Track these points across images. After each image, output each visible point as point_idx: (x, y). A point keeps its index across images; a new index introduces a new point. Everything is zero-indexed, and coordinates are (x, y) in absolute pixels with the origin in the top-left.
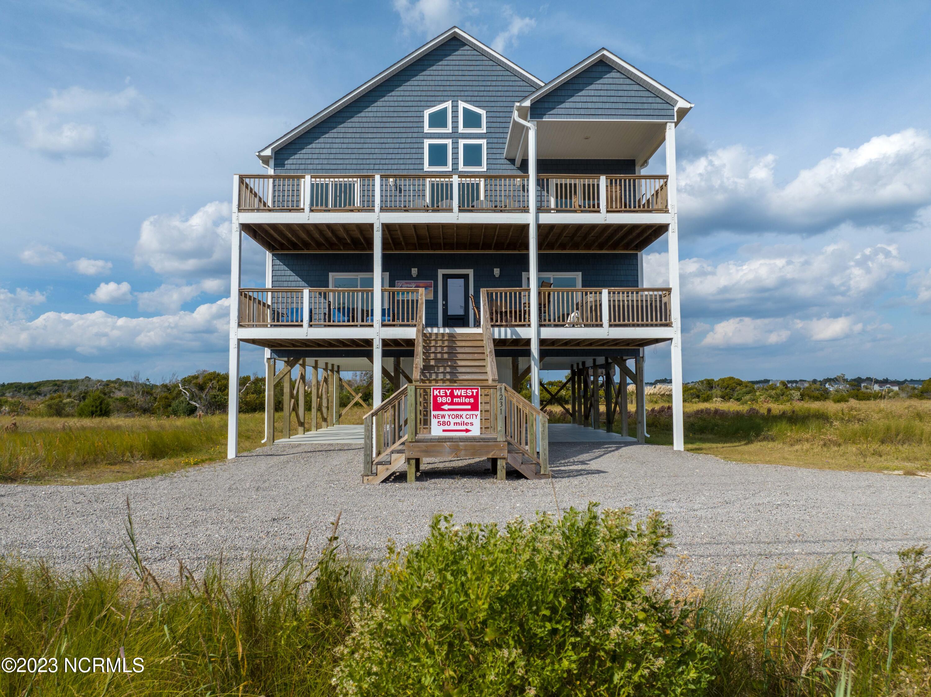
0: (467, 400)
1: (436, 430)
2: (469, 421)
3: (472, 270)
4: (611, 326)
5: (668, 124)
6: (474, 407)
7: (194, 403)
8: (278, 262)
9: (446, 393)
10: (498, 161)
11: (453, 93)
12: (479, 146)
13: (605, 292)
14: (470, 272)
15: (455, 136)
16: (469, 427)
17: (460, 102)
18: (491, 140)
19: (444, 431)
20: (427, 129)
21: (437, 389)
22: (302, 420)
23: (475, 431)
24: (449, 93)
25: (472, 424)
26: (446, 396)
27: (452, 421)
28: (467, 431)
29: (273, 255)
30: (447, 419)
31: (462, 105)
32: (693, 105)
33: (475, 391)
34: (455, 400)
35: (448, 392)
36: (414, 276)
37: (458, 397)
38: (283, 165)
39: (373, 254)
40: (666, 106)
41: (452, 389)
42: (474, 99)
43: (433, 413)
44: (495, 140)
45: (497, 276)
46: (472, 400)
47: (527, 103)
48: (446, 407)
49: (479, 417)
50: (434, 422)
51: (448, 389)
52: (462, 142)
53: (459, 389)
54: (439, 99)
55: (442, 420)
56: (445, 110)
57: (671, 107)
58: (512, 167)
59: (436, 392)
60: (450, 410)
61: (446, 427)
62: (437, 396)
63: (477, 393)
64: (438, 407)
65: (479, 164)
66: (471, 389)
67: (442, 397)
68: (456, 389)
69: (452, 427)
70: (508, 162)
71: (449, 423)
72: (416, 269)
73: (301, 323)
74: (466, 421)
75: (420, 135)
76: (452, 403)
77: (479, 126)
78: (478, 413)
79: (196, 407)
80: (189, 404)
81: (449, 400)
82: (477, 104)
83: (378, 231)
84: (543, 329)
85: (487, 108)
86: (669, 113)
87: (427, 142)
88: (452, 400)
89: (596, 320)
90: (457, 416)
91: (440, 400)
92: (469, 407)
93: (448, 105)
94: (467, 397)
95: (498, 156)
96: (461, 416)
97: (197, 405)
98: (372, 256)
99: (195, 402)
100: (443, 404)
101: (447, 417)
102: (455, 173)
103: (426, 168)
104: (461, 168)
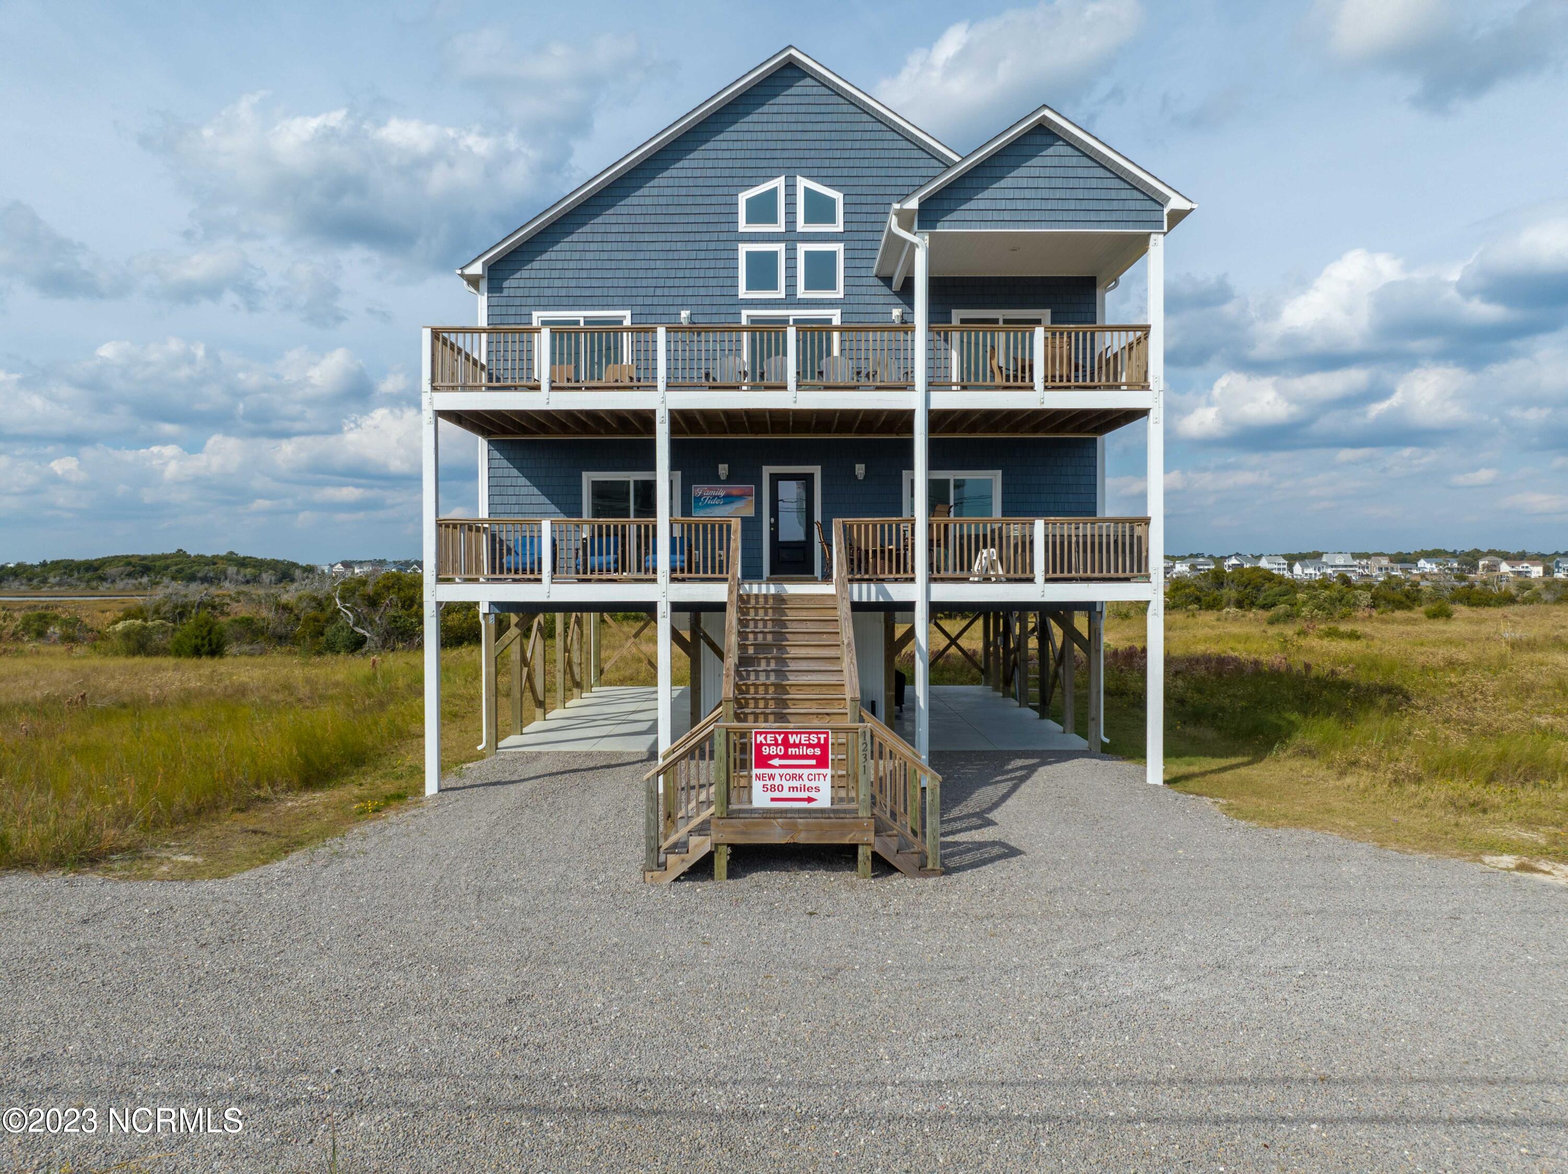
0: (810, 751)
1: (761, 799)
2: (813, 784)
3: (819, 467)
4: (1048, 580)
5: (1153, 237)
6: (822, 762)
7: (362, 631)
8: (496, 454)
9: (776, 740)
10: (864, 281)
11: (788, 163)
12: (832, 256)
13: (1039, 526)
14: (816, 471)
15: (791, 237)
16: (813, 795)
17: (799, 178)
18: (852, 245)
19: (773, 800)
20: (743, 226)
21: (761, 733)
22: (541, 698)
23: (823, 800)
24: (781, 163)
25: (817, 789)
26: (777, 744)
27: (786, 785)
28: (810, 800)
29: (489, 442)
30: (777, 782)
31: (802, 183)
32: (1194, 206)
33: (822, 736)
34: (792, 751)
35: (780, 738)
36: (723, 477)
37: (795, 745)
38: (500, 289)
39: (654, 441)
40: (1149, 205)
41: (786, 734)
42: (824, 172)
43: (755, 771)
44: (859, 245)
45: (861, 477)
46: (818, 751)
47: (913, 204)
48: (776, 762)
49: (829, 778)
50: (757, 785)
51: (780, 733)
52: (802, 249)
53: (797, 733)
54: (762, 172)
55: (769, 783)
56: (774, 191)
57: (1158, 207)
58: (886, 290)
59: (760, 739)
60: (782, 767)
61: (777, 795)
62: (761, 745)
63: (826, 739)
64: (763, 762)
65: (832, 286)
66: (817, 733)
67: (769, 745)
68: (792, 733)
69: (786, 794)
70: (881, 283)
71: (780, 788)
72: (726, 466)
73: (538, 577)
74: (808, 784)
75: (732, 236)
76: (785, 756)
77: (832, 220)
78: (828, 772)
79: (365, 637)
80: (353, 631)
81: (781, 750)
82: (829, 181)
83: (662, 422)
84: (935, 587)
85: (846, 190)
86: (1154, 216)
87: (744, 249)
88: (786, 751)
89: (1024, 571)
90: (793, 777)
91: (766, 751)
92: (813, 762)
93: (779, 183)
94: (809, 746)
95: (863, 272)
96: (800, 777)
97: (367, 635)
98: (653, 442)
99: (363, 628)
100: (771, 757)
101: (777, 778)
102: (791, 301)
103: (743, 292)
104: (801, 292)
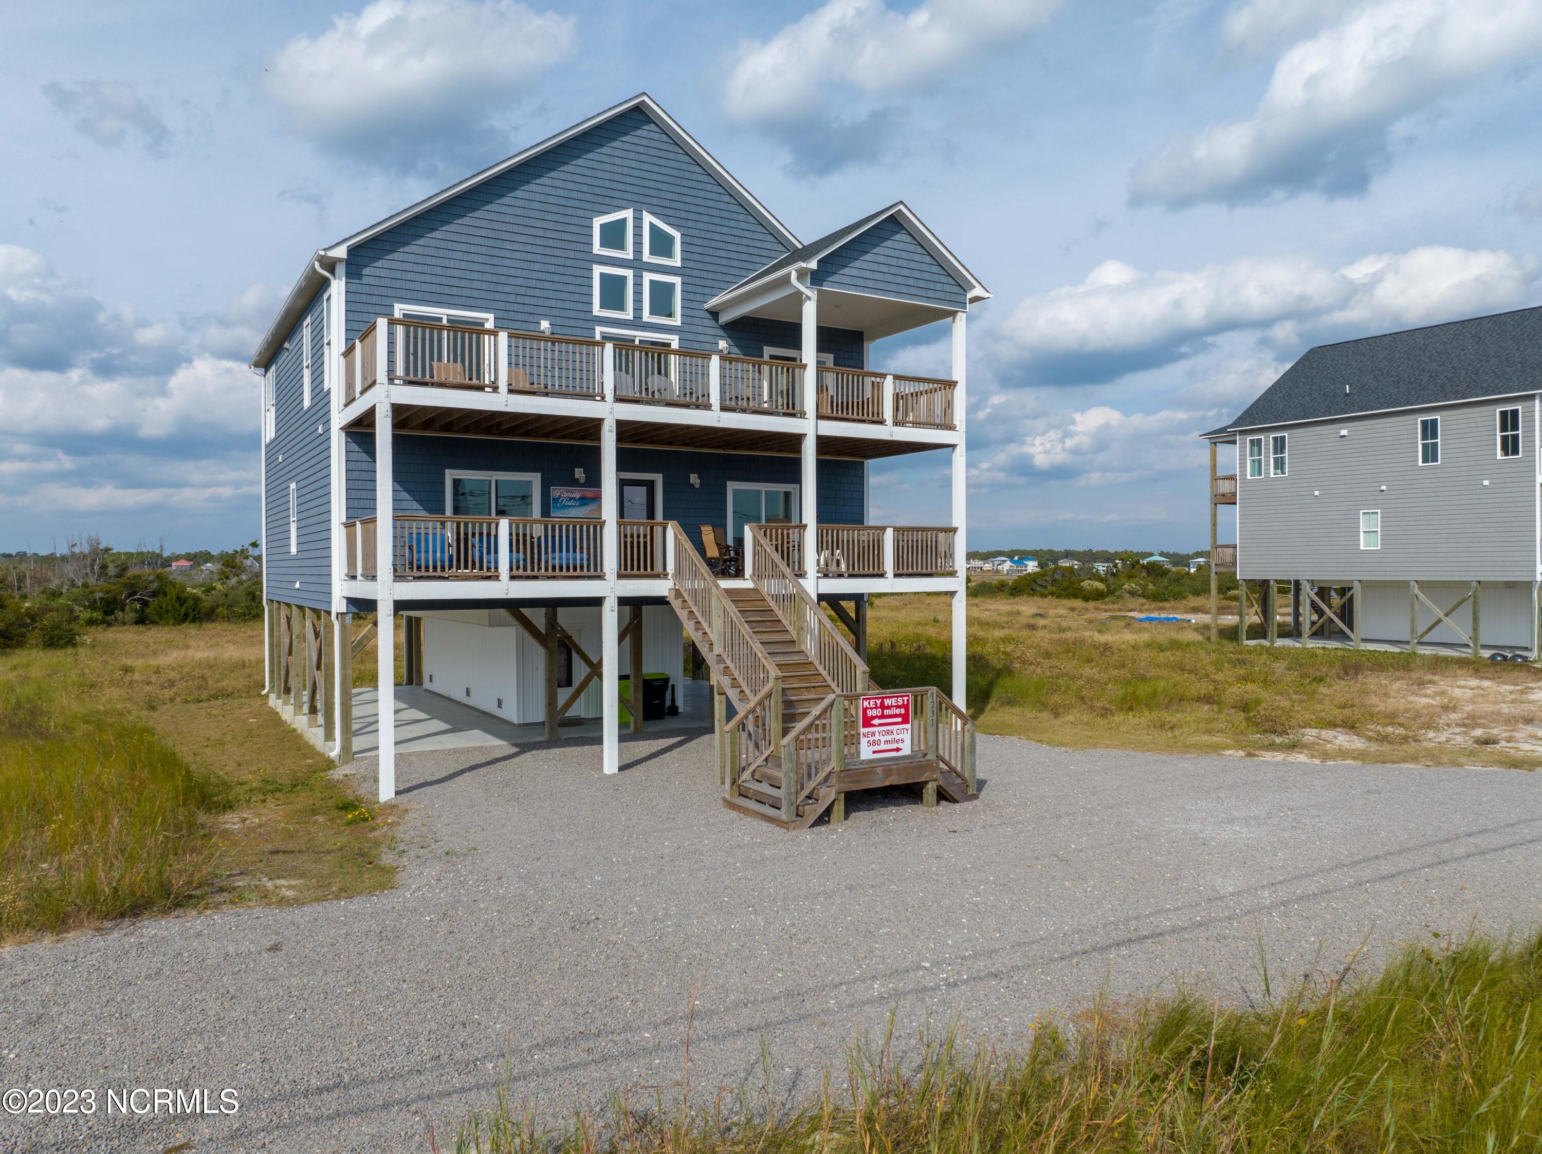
0: (898, 711)
1: (866, 753)
2: (900, 737)
3: (661, 475)
4: (896, 576)
6: (905, 720)
9: (876, 704)
10: (696, 313)
11: (636, 197)
12: (672, 286)
13: (889, 533)
14: (658, 478)
15: (638, 265)
16: (900, 745)
17: (644, 212)
18: (687, 280)
19: (874, 752)
20: (597, 248)
21: (866, 699)
23: (906, 750)
24: (629, 196)
25: (903, 741)
26: (876, 708)
27: (883, 739)
28: (898, 750)
30: (877, 737)
31: (648, 218)
32: (991, 296)
33: (906, 699)
34: (887, 712)
35: (879, 702)
36: (582, 481)
37: (889, 707)
40: (958, 290)
41: (882, 698)
42: (668, 212)
43: (863, 730)
44: (694, 281)
45: (697, 486)
46: (903, 711)
47: (813, 265)
48: (876, 722)
49: (910, 731)
50: (864, 741)
51: (878, 698)
52: (648, 277)
53: (889, 697)
54: (616, 202)
55: (871, 739)
56: (623, 221)
57: (963, 292)
59: (866, 704)
60: (880, 725)
61: (877, 748)
62: (867, 708)
63: (908, 701)
64: (867, 722)
65: (672, 314)
66: (902, 696)
67: (872, 709)
68: (886, 698)
69: (883, 747)
70: (708, 316)
71: (878, 743)
72: (582, 470)
74: (897, 737)
75: (588, 257)
76: (883, 717)
77: (671, 255)
78: (908, 726)
81: (878, 712)
83: (610, 431)
85: (685, 231)
86: (960, 298)
87: (598, 270)
88: (883, 712)
89: (873, 568)
90: (888, 732)
91: (870, 713)
92: (900, 720)
93: (628, 214)
94: (898, 707)
95: (696, 305)
96: (892, 732)
100: (873, 718)
101: (877, 734)
102: (637, 323)
103: (597, 310)
104: (646, 316)
